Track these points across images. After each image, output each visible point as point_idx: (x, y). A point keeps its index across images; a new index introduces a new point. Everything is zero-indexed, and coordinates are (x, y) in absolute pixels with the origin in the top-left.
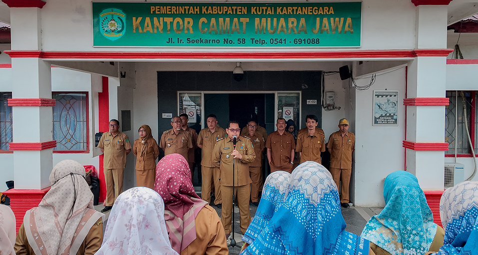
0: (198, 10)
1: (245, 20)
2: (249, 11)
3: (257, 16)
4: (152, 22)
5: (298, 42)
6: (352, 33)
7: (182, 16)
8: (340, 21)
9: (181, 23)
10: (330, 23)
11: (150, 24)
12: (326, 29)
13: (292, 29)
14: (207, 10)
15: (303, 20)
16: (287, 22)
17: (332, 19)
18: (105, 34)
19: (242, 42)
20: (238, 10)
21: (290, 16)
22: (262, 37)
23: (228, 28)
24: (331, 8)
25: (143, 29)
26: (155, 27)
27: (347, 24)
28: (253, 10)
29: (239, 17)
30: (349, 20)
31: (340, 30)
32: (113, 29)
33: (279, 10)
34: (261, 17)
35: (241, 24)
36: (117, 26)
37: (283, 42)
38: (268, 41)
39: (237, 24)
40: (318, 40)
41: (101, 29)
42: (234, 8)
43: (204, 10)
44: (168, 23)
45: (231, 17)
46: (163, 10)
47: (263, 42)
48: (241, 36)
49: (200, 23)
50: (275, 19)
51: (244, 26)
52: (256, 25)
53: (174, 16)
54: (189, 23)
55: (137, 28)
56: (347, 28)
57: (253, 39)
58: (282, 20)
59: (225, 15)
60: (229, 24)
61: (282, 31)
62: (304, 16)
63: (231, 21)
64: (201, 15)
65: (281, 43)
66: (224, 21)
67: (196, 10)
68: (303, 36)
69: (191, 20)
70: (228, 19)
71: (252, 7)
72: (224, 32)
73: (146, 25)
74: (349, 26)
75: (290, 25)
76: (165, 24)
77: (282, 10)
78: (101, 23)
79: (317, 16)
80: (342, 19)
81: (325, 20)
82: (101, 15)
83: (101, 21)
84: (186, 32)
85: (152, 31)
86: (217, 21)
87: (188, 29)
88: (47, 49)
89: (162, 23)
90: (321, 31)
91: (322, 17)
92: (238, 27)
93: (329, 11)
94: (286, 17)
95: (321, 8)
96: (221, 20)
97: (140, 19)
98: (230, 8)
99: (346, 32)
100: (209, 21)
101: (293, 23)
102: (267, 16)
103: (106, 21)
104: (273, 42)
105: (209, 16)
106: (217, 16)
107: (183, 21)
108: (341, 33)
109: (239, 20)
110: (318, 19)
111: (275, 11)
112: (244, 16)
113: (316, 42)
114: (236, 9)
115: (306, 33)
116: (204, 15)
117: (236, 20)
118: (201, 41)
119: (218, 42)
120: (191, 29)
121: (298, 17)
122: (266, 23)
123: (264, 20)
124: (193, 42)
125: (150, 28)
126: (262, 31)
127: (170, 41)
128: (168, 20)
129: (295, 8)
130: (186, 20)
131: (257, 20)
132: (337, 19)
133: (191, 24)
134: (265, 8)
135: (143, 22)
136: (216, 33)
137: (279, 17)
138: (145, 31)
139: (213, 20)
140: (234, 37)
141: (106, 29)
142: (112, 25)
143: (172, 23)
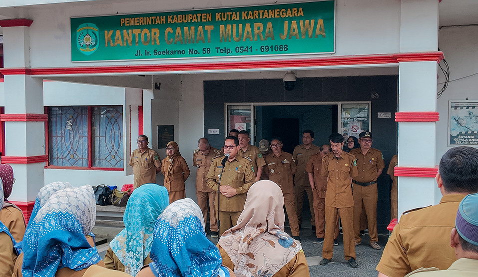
0: (164, 20)
1: (209, 28)
2: (214, 17)
3: (222, 22)
4: (122, 34)
5: (264, 49)
6: (324, 36)
7: (150, 27)
8: (310, 24)
9: (148, 34)
10: (299, 26)
11: (120, 37)
12: (295, 33)
13: (259, 35)
14: (173, 19)
15: (270, 25)
16: (252, 28)
17: (301, 22)
18: (81, 50)
19: (207, 51)
20: (203, 18)
21: (256, 21)
22: (228, 45)
23: (193, 37)
24: (301, 9)
25: (114, 42)
26: (125, 39)
27: (318, 27)
28: (218, 16)
29: (203, 24)
30: (321, 22)
31: (310, 34)
32: (88, 43)
33: (244, 15)
34: (226, 23)
35: (205, 32)
36: (91, 40)
37: (249, 50)
38: (233, 49)
39: (202, 33)
40: (286, 47)
41: (78, 44)
42: (199, 15)
43: (170, 19)
44: (137, 35)
45: (196, 25)
46: (132, 22)
47: (228, 51)
48: (206, 46)
49: (166, 34)
50: (240, 25)
51: (209, 34)
52: (221, 32)
53: (141, 27)
54: (155, 34)
55: (109, 42)
56: (318, 32)
57: (217, 48)
58: (248, 25)
59: (191, 23)
60: (194, 33)
61: (248, 37)
62: (271, 20)
63: (196, 29)
64: (167, 25)
65: (247, 51)
66: (189, 29)
67: (162, 20)
68: (269, 43)
69: (157, 31)
70: (193, 28)
71: (217, 14)
72: (189, 42)
73: (116, 38)
74: (320, 29)
75: (256, 31)
76: (134, 36)
77: (247, 15)
78: (78, 39)
79: (285, 19)
80: (313, 21)
81: (294, 23)
82: (78, 31)
83: (78, 36)
84: (153, 43)
85: (121, 44)
86: (183, 31)
87: (155, 40)
88: (35, 66)
89: (130, 35)
90: (290, 36)
91: (290, 19)
92: (203, 36)
93: (297, 13)
94: (252, 22)
95: (289, 10)
96: (186, 28)
97: (111, 32)
98: (195, 15)
99: (317, 36)
100: (175, 30)
101: (259, 28)
102: (231, 23)
103: (82, 36)
104: (240, 50)
105: (175, 26)
106: (182, 25)
107: (150, 32)
108: (311, 37)
109: (204, 28)
110: (286, 23)
111: (241, 16)
112: (208, 23)
113: (284, 48)
114: (201, 17)
115: (273, 39)
116: (170, 25)
117: (200, 28)
118: (168, 53)
119: (183, 52)
120: (157, 39)
121: (264, 22)
122: (232, 30)
123: (229, 26)
124: (160, 53)
125: (120, 42)
126: (227, 38)
127: (138, 54)
128: (137, 31)
129: (261, 12)
130: (153, 30)
131: (222, 27)
132: (307, 21)
133: (158, 35)
134: (229, 14)
135: (113, 36)
136: (182, 43)
137: (244, 22)
138: (116, 44)
139: (178, 30)
140: (199, 47)
141: (82, 44)
142: (88, 40)
143: (140, 35)
